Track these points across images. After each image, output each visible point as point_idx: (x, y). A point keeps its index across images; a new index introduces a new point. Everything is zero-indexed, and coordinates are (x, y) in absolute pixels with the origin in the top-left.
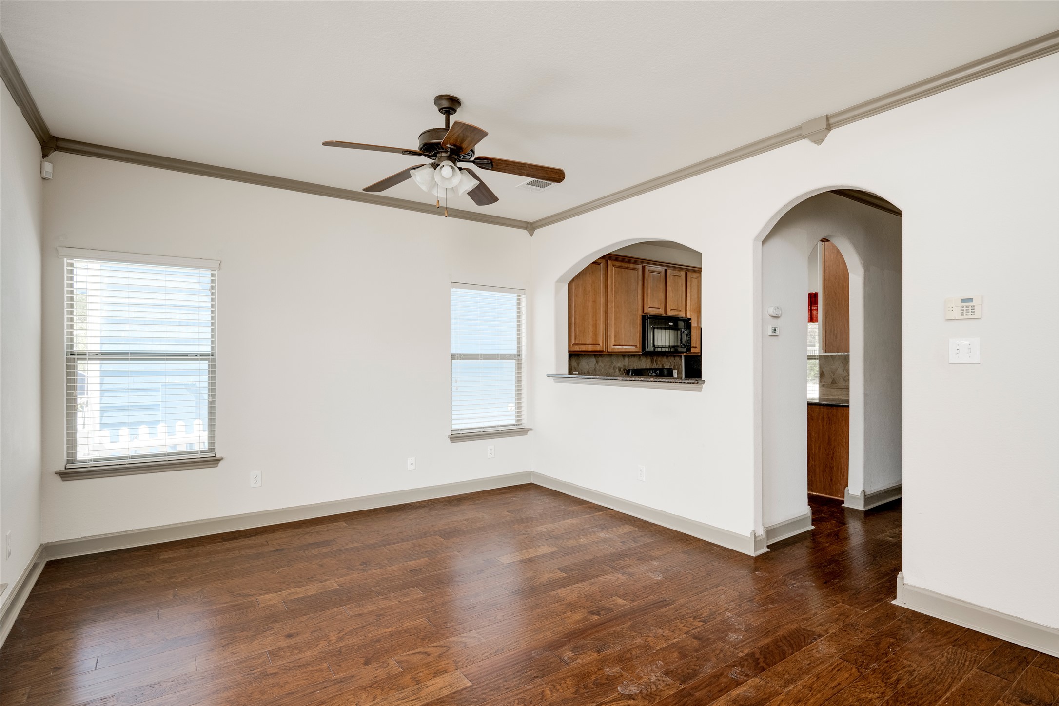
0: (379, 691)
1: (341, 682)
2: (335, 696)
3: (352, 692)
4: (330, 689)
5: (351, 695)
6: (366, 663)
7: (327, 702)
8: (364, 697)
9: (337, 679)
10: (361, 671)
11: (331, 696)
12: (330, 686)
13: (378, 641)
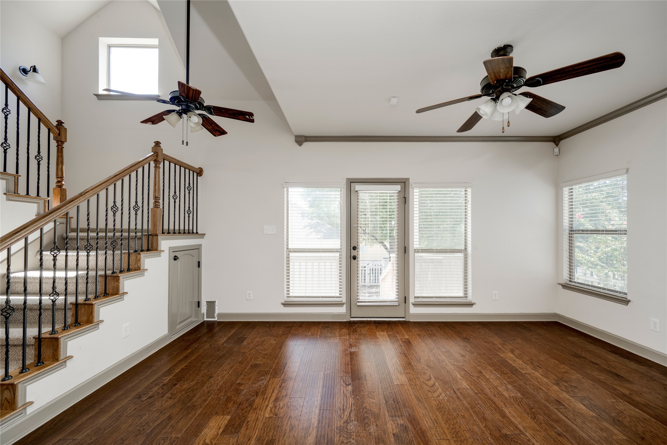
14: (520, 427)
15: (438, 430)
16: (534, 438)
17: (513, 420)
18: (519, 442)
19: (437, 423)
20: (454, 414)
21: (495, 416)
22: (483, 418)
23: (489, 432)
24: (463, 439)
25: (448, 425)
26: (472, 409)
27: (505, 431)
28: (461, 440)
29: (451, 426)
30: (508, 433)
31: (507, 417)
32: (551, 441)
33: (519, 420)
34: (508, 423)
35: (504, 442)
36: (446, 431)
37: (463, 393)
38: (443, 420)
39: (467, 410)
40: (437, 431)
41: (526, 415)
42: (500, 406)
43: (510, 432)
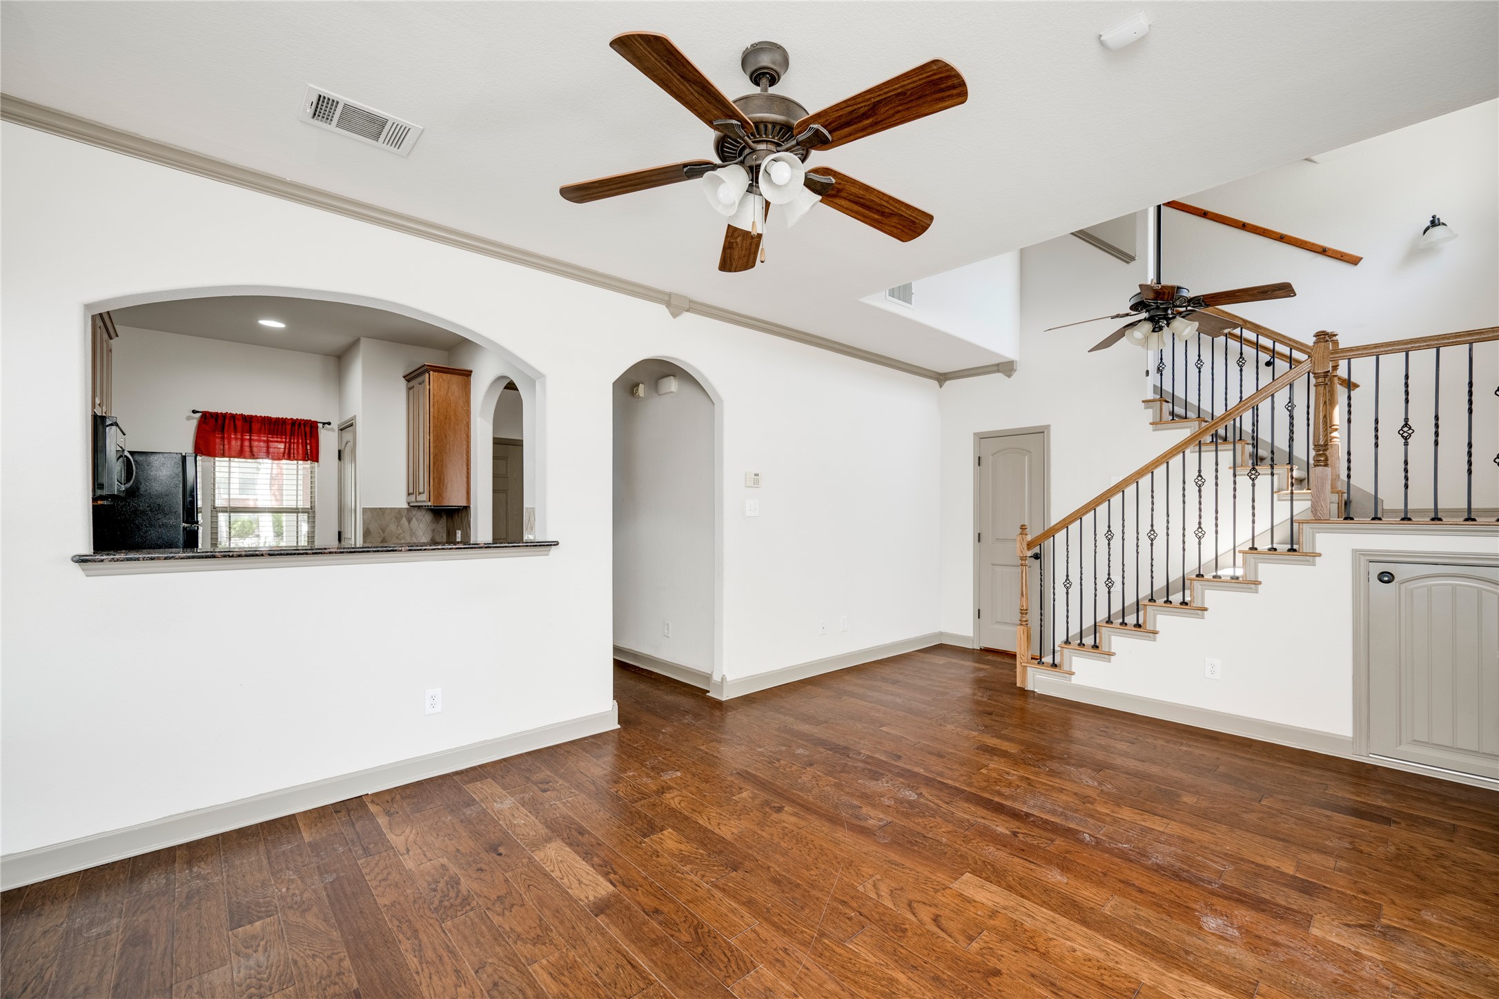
0: (1036, 939)
1: (1053, 984)
2: (1081, 978)
3: (1060, 963)
4: (1074, 990)
5: (1064, 963)
6: (997, 973)
7: (1096, 981)
8: (1058, 950)
9: (1052, 991)
10: (1016, 971)
11: (1084, 982)
12: (1070, 993)
13: (936, 979)
14: (718, 894)
15: (821, 834)
16: (696, 885)
17: (732, 904)
18: (715, 868)
19: (831, 841)
20: (823, 866)
21: (763, 896)
22: (779, 881)
23: (759, 862)
24: (786, 838)
25: (817, 846)
26: (805, 890)
27: (740, 873)
28: (787, 835)
29: (811, 846)
30: (733, 874)
31: (744, 904)
32: (671, 892)
33: (724, 910)
34: (739, 892)
35: (736, 858)
36: (812, 837)
37: (847, 921)
38: (828, 849)
39: (812, 885)
40: (822, 832)
41: (713, 926)
42: (764, 924)
43: (732, 877)
